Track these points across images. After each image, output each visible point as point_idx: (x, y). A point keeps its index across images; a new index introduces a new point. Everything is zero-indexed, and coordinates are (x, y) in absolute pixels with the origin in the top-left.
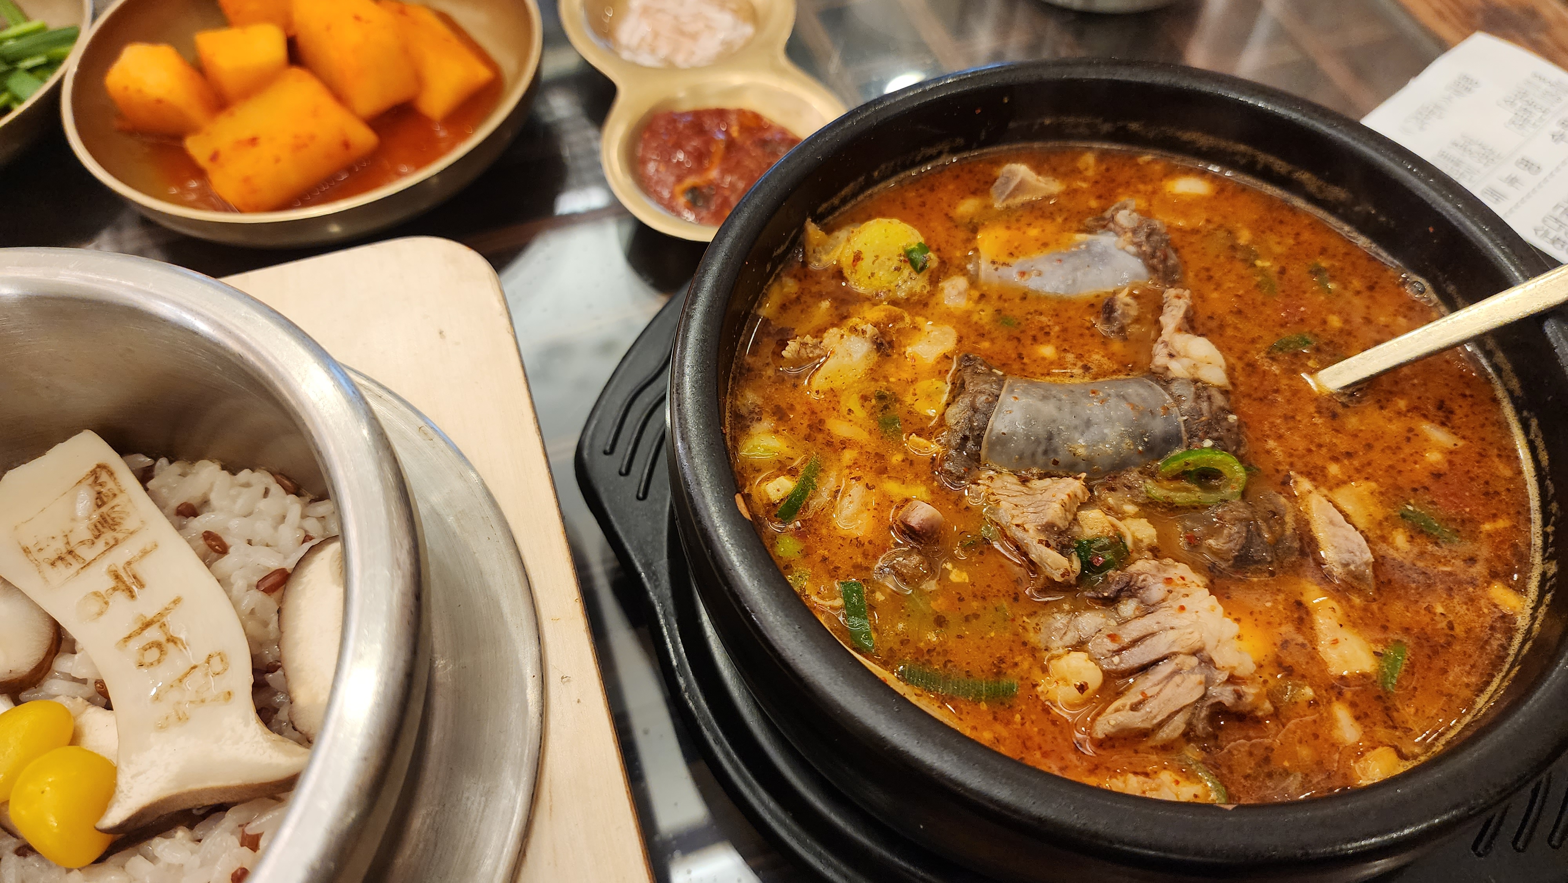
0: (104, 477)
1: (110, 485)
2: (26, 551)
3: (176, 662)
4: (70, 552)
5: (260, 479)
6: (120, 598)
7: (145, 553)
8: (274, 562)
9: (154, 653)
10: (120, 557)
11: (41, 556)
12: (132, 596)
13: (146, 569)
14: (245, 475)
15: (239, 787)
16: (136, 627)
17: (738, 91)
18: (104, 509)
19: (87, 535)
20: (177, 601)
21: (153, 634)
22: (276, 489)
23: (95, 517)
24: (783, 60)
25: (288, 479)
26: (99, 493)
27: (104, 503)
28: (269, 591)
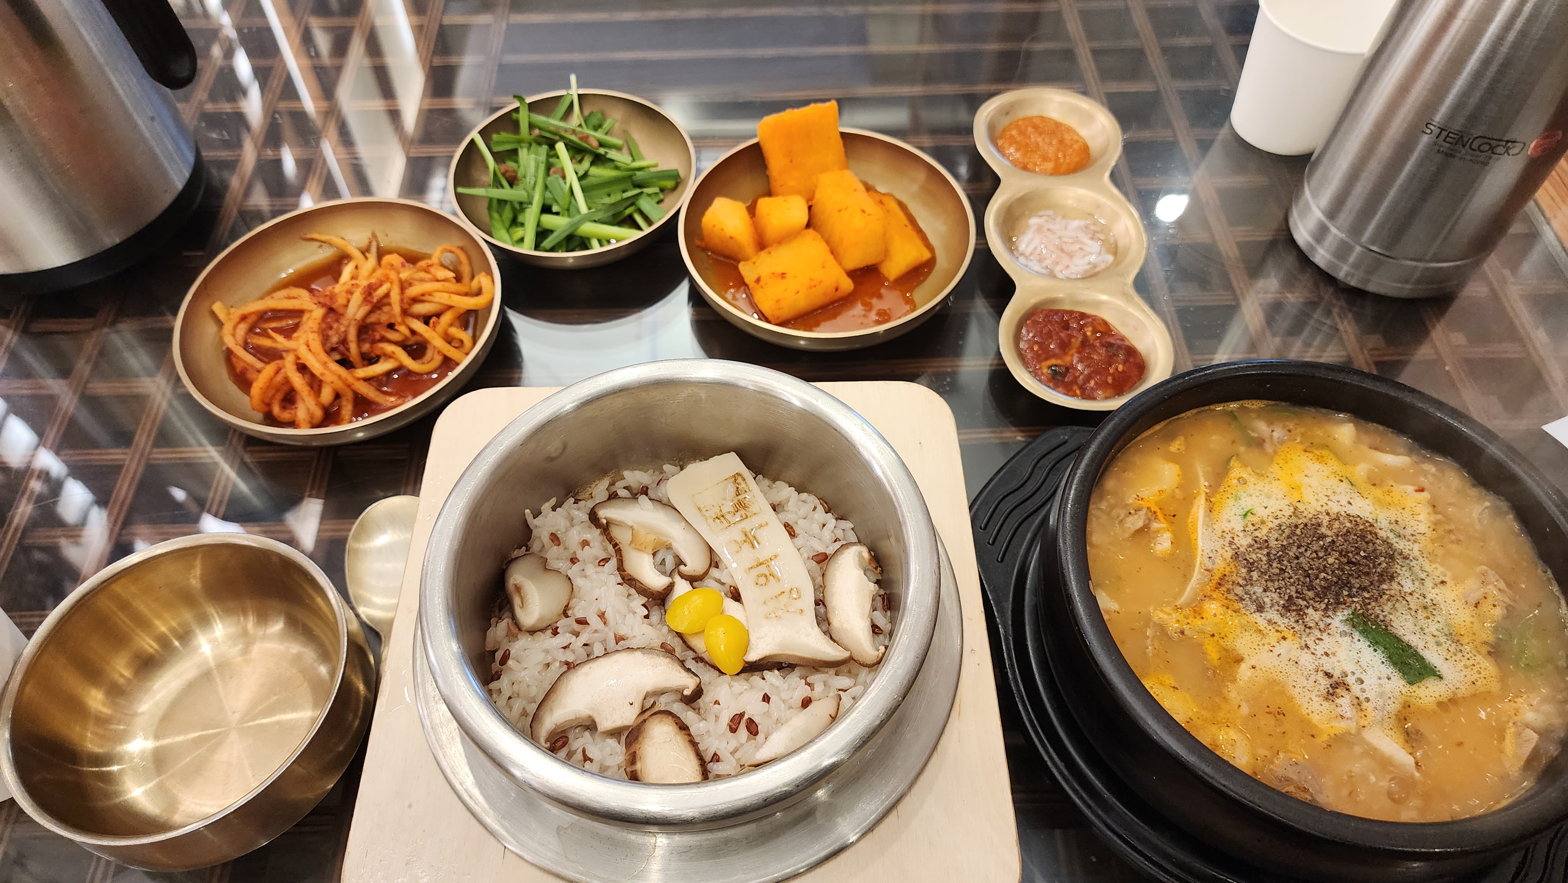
0: (740, 480)
1: (743, 485)
2: (699, 509)
3: (773, 588)
4: (723, 516)
5: (812, 500)
6: (746, 546)
7: (761, 526)
8: (821, 549)
9: (762, 580)
10: (746, 525)
11: (707, 514)
12: (753, 547)
13: (762, 534)
14: (804, 495)
15: (809, 659)
16: (755, 564)
17: (1098, 304)
18: (740, 497)
19: (731, 509)
20: (776, 556)
21: (763, 569)
22: (820, 508)
23: (736, 501)
24: (1132, 292)
25: (826, 503)
26: (737, 488)
27: (740, 494)
28: (819, 562)
